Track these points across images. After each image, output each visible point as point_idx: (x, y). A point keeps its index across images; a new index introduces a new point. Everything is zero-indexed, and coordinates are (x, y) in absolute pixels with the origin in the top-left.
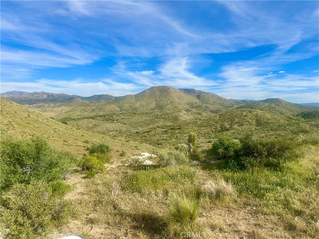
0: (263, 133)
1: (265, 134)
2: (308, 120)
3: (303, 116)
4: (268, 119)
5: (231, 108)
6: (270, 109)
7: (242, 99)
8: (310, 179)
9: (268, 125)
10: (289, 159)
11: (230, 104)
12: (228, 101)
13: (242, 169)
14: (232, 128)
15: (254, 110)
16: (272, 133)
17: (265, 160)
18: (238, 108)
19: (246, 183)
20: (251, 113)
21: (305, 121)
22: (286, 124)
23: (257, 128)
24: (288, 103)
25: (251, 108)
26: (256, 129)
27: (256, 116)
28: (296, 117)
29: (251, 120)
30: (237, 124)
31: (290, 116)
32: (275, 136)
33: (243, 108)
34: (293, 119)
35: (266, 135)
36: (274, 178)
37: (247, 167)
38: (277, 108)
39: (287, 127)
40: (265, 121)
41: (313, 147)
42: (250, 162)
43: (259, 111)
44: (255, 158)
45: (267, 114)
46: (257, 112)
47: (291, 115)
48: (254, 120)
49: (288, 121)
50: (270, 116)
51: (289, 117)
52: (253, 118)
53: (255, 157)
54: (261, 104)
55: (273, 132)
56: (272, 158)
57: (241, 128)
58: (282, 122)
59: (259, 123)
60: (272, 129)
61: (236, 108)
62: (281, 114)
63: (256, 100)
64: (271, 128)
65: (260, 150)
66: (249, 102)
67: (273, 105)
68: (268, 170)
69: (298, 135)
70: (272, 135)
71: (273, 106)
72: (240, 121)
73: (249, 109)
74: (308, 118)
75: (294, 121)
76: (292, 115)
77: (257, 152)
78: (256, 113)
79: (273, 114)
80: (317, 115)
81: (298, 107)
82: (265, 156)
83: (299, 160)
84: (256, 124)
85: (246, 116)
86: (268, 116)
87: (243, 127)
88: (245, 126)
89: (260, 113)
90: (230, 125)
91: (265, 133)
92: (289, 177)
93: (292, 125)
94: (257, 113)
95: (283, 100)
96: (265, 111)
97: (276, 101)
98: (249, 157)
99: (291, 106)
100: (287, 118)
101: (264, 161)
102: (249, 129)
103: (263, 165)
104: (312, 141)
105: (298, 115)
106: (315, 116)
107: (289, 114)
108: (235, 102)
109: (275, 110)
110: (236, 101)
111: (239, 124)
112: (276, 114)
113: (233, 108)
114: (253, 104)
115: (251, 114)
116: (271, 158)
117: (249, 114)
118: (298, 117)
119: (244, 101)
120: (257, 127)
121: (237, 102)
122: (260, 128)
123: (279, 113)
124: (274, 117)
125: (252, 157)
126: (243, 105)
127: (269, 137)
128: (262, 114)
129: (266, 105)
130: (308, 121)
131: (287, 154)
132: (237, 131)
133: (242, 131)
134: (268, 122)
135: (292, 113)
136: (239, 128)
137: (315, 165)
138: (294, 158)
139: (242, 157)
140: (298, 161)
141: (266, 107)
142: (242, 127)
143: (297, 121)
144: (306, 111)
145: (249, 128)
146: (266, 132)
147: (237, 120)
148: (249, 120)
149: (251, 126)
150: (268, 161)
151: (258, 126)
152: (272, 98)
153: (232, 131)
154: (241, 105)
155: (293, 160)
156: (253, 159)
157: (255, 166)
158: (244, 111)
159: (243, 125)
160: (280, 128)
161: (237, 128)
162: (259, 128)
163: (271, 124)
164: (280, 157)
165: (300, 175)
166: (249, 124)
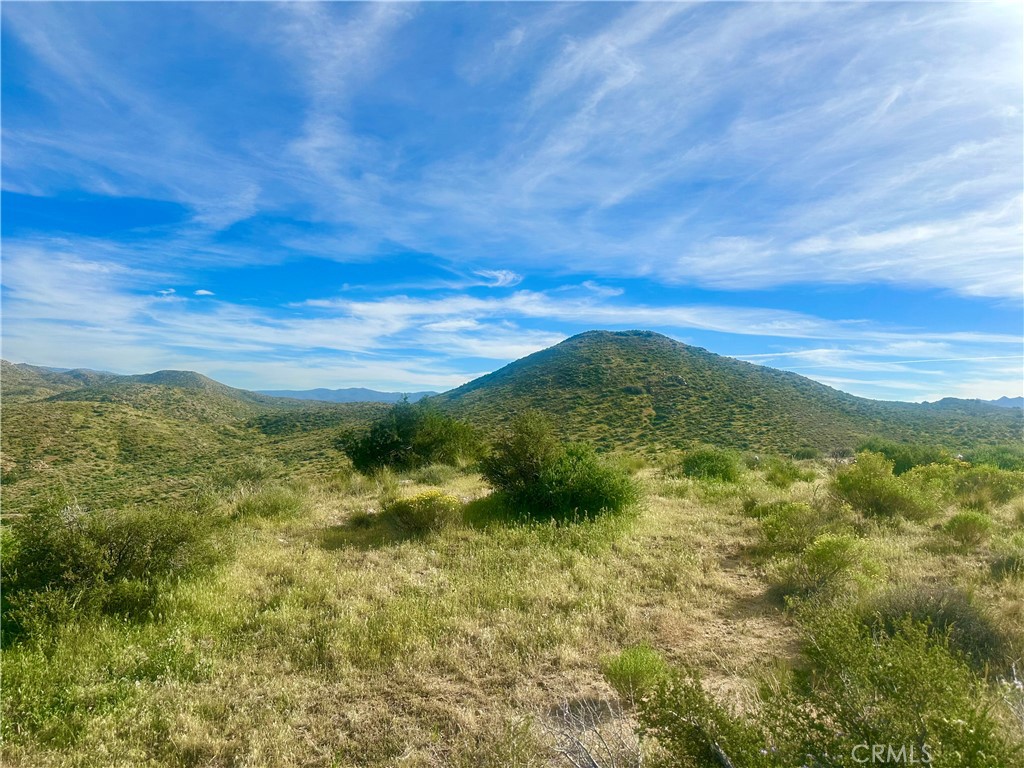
0: (141, 484)
1: (149, 487)
2: (277, 439)
3: (264, 427)
4: (162, 438)
5: (24, 399)
6: (168, 406)
7: (71, 368)
8: (245, 629)
9: (159, 456)
10: (186, 573)
11: (20, 383)
12: (15, 371)
13: (10, 644)
14: (25, 472)
15: (114, 406)
16: (173, 480)
17: (103, 591)
18: (52, 399)
19: (19, 696)
20: (101, 415)
21: (268, 441)
22: (216, 451)
23: (123, 468)
24: (223, 387)
25: (103, 400)
26: (118, 473)
27: (122, 426)
28: (245, 430)
29: (101, 441)
30: (48, 458)
31: (228, 427)
32: (183, 492)
33: (72, 400)
34: (235, 437)
35: (152, 491)
36: (130, 651)
37: (33, 628)
38: (189, 402)
39: (218, 461)
40: (150, 444)
41: (266, 524)
42: (43, 609)
43: (132, 412)
44: (66, 589)
45: (157, 420)
46: (124, 413)
47: (230, 424)
48: (112, 442)
49: (223, 443)
50: (166, 426)
51: (225, 430)
52: (111, 433)
53: (69, 587)
54: (139, 386)
55: (176, 478)
56: (130, 579)
57: (65, 469)
58: (205, 444)
59: (129, 450)
60: (172, 471)
61: (46, 400)
62: (203, 420)
63: (122, 374)
64: (169, 465)
65: (88, 558)
66: (97, 378)
67: (177, 392)
68: (113, 626)
69: (233, 486)
70: (172, 488)
71: (177, 397)
72: (61, 447)
73: (96, 404)
74: (277, 434)
75: (237, 443)
76: (233, 424)
77: (77, 567)
78: (119, 416)
79: (176, 421)
80: (298, 424)
81: (250, 400)
82: (105, 574)
83: (217, 573)
84: (120, 455)
85: (82, 427)
86: (161, 426)
87: (72, 468)
88: (78, 465)
89: (135, 418)
90: (18, 462)
91: (149, 484)
92: (181, 637)
93: (232, 453)
94: (124, 416)
95: (208, 379)
96: (149, 410)
97: (187, 381)
98: (44, 590)
99: (230, 396)
100: (220, 433)
101: (100, 594)
102: (94, 474)
103: (96, 610)
104: (265, 505)
105: (249, 425)
106: (294, 426)
107: (225, 421)
108: (43, 376)
109: (184, 409)
110: (45, 372)
111: (57, 457)
112: (187, 420)
113: (33, 398)
114: (111, 385)
115: (102, 422)
116: (126, 581)
117: (95, 421)
118: (251, 430)
119: (76, 375)
120: (122, 463)
121: (48, 377)
122: (135, 468)
123: (195, 419)
124: (181, 429)
125: (53, 589)
126: (74, 389)
127: (164, 495)
128: (142, 420)
129: (155, 391)
130: (276, 442)
131: (183, 557)
132: (48, 482)
133: (68, 480)
134: (160, 448)
135: (234, 419)
136: (59, 472)
137: (261, 581)
138: (204, 568)
139: (15, 594)
140: (213, 575)
141: (154, 398)
142: (68, 466)
143: (247, 443)
144: (271, 411)
145: (93, 470)
146: (153, 478)
147: (47, 442)
148: (96, 441)
149: (100, 462)
150: (115, 592)
151: (126, 460)
152: (174, 371)
153: (29, 484)
154: (66, 387)
155: (200, 574)
156: (58, 593)
157: (66, 621)
158: (76, 410)
159: (71, 461)
160: (196, 465)
161: (47, 471)
162: (132, 467)
163: (172, 454)
164: (161, 569)
165: (215, 620)
166: (94, 454)
